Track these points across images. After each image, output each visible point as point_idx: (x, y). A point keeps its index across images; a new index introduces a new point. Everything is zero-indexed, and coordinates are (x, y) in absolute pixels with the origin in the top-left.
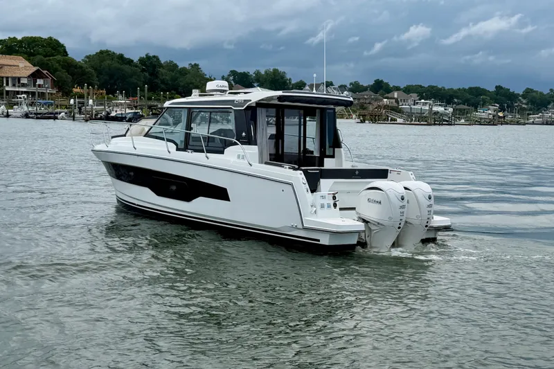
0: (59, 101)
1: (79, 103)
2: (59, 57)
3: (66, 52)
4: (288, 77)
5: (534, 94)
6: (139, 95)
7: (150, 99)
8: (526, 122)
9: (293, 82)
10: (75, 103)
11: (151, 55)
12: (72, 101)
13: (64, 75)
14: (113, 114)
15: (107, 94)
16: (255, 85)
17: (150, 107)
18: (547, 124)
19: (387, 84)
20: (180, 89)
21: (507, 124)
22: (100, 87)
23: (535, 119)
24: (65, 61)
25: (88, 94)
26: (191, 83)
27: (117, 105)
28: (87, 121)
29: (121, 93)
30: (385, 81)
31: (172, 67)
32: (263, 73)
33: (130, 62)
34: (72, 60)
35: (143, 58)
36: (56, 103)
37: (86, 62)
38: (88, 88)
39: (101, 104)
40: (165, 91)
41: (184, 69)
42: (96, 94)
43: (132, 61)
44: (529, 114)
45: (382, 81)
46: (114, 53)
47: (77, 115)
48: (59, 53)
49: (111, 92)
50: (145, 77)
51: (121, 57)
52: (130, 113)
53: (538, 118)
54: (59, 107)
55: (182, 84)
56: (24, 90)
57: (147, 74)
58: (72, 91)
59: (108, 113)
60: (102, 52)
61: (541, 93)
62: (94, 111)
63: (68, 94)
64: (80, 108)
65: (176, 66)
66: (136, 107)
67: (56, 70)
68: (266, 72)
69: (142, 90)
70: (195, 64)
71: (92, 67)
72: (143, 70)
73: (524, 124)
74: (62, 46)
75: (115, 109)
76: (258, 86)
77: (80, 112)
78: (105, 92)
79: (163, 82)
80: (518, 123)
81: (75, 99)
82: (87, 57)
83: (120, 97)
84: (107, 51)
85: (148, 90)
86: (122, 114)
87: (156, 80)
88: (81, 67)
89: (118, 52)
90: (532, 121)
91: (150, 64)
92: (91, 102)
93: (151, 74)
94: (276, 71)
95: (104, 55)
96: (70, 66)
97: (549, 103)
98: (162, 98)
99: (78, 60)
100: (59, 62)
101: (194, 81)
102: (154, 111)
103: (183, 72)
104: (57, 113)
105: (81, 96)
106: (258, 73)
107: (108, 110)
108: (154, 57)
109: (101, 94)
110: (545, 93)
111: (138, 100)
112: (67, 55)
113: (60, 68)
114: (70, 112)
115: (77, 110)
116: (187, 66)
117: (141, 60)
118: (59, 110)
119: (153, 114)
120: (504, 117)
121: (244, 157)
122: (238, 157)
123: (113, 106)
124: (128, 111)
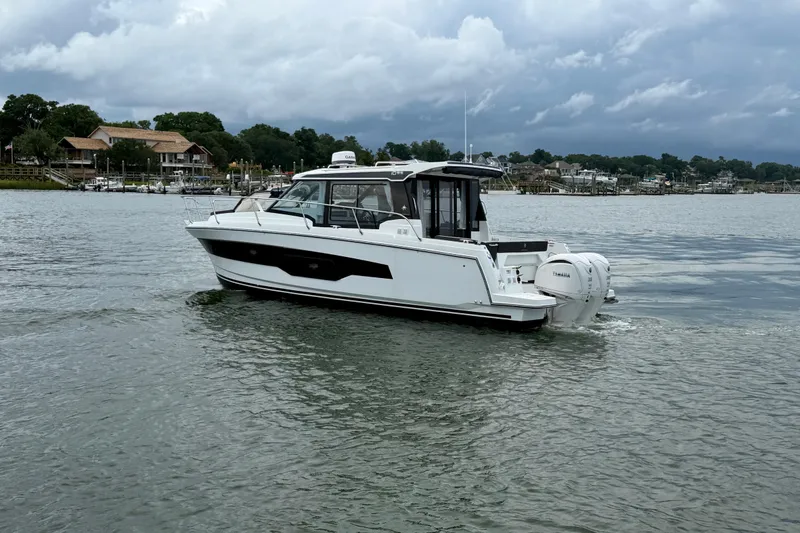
0: (216, 176)
1: (235, 178)
2: (215, 132)
3: (222, 127)
4: (446, 148)
5: (703, 162)
6: (295, 169)
8: (695, 191)
9: (451, 154)
10: (231, 178)
11: (307, 128)
12: (228, 177)
13: (221, 150)
14: (269, 188)
15: (263, 168)
16: (413, 157)
18: (717, 193)
19: (548, 154)
21: (675, 193)
22: (257, 162)
23: (703, 187)
24: (221, 136)
25: (245, 169)
27: (273, 179)
28: (243, 195)
29: (277, 167)
30: (546, 151)
31: (328, 140)
32: (420, 145)
33: (285, 136)
34: (229, 135)
35: (299, 131)
36: (213, 178)
37: (242, 136)
38: (244, 163)
39: (257, 180)
40: (321, 165)
41: (341, 142)
42: (252, 168)
43: (288, 135)
44: (698, 183)
45: (543, 151)
46: (269, 127)
47: (233, 191)
48: (215, 127)
49: (267, 166)
50: (301, 151)
51: (277, 131)
53: (707, 186)
54: (215, 182)
56: (181, 165)
57: (303, 148)
58: (228, 167)
59: (265, 188)
60: (257, 126)
61: (711, 161)
62: (250, 186)
63: (224, 170)
64: (236, 184)
65: (332, 139)
67: (212, 146)
68: (423, 143)
69: (298, 164)
70: (352, 138)
71: (248, 141)
72: (299, 144)
73: (693, 193)
74: (218, 121)
75: (271, 184)
76: (416, 158)
77: (236, 188)
78: (260, 166)
79: (319, 155)
80: (686, 193)
81: (231, 174)
82: (243, 132)
83: (276, 171)
84: (263, 126)
85: (304, 163)
86: (279, 188)
87: (312, 154)
88: (237, 142)
89: (273, 126)
90: (700, 190)
91: (306, 137)
92: (247, 177)
93: (307, 148)
94: (433, 143)
95: (261, 129)
96: (227, 142)
97: (719, 171)
99: (234, 135)
100: (215, 137)
103: (340, 145)
104: (213, 189)
105: (237, 171)
106: (415, 145)
108: (310, 130)
109: (257, 169)
110: (714, 161)
112: (223, 130)
113: (216, 143)
114: (227, 187)
115: (233, 186)
116: (343, 139)
117: (297, 133)
118: (214, 186)
120: (671, 186)
121: (406, 232)
122: (399, 232)
123: (269, 181)
124: (284, 185)
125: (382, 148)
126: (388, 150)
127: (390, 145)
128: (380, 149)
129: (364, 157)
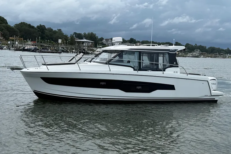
0: (4, 42)
1: (12, 43)
2: (4, 25)
3: (7, 22)
4: (97, 36)
5: (189, 46)
6: (37, 41)
7: (41, 42)
8: (186, 56)
9: (99, 38)
10: (10, 43)
11: (42, 25)
12: (9, 42)
13: (6, 32)
14: (26, 48)
15: (24, 40)
16: (84, 38)
17: (41, 46)
18: (194, 57)
19: (135, 40)
20: (54, 39)
21: (179, 56)
22: (21, 37)
23: (189, 55)
24: (7, 26)
25: (16, 40)
26: (59, 37)
27: (28, 45)
28: (15, 50)
29: (29, 40)
30: (134, 39)
31: (50, 30)
32: (87, 34)
33: (33, 27)
34: (10, 26)
35: (39, 26)
36: (3, 43)
37: (15, 27)
38: (16, 37)
39: (21, 44)
40: (47, 40)
41: (55, 31)
42: (19, 40)
43: (34, 27)
44: (187, 53)
45: (133, 39)
46: (27, 23)
47: (11, 48)
48: (4, 22)
49: (26, 39)
50: (39, 34)
51: (30, 25)
52: (33, 48)
53: (191, 55)
54: (4, 44)
55: (54, 37)
57: (40, 32)
58: (9, 38)
59: (24, 48)
60: (22, 23)
61: (192, 45)
62: (18, 47)
63: (8, 40)
64: (12, 45)
65: (52, 30)
66: (35, 46)
67: (2, 30)
68: (88, 33)
69: (38, 39)
70: (60, 30)
71: (18, 29)
72: (39, 31)
73: (186, 57)
74: (6, 20)
75: (27, 46)
76: (85, 39)
77: (12, 47)
78: (23, 39)
79: (47, 36)
80: (183, 56)
81: (10, 41)
82: (15, 25)
83: (29, 41)
84: (24, 23)
85: (41, 39)
86: (30, 48)
87: (44, 35)
88: (13, 29)
89: (28, 23)
90: (188, 56)
91: (41, 28)
92: (17, 43)
93: (42, 32)
94: (92, 33)
95: (23, 24)
96: (9, 28)
97: (195, 49)
98: (46, 42)
99: (12, 26)
100: (4, 26)
101: (59, 36)
102: (43, 47)
103: (55, 32)
104: (3, 47)
105: (13, 40)
106: (85, 34)
107: (24, 46)
108: (43, 25)
109: (21, 40)
110: (194, 45)
111: (36, 43)
112: (7, 24)
113: (4, 29)
114: (8, 47)
115: (11, 46)
116: (57, 30)
117: (38, 27)
118: (4, 46)
119: (42, 48)
120: (178, 54)
121: (177, 72)
122: (174, 72)
123: (26, 45)
124: (32, 47)
125: (72, 34)
126: (74, 35)
127: (75, 33)
128: (71, 35)
129: (65, 37)
